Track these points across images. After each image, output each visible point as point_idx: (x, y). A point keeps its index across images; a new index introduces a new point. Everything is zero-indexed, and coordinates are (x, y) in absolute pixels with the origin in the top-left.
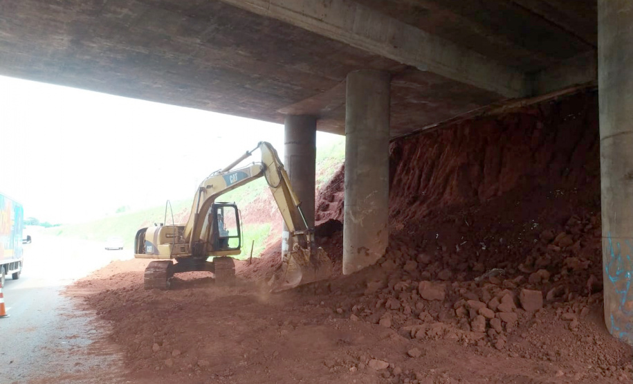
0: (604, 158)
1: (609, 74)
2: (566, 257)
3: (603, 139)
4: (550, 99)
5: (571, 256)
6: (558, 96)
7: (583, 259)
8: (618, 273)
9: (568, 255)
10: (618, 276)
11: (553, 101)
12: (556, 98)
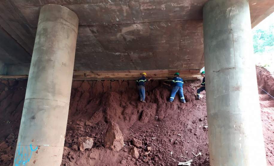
0: (25, 108)
1: (33, 72)
2: (2, 154)
3: (26, 100)
4: (14, 78)
5: (5, 154)
6: (18, 78)
7: (10, 155)
8: (19, 162)
9: (4, 153)
10: (19, 164)
11: (15, 80)
12: (17, 79)
